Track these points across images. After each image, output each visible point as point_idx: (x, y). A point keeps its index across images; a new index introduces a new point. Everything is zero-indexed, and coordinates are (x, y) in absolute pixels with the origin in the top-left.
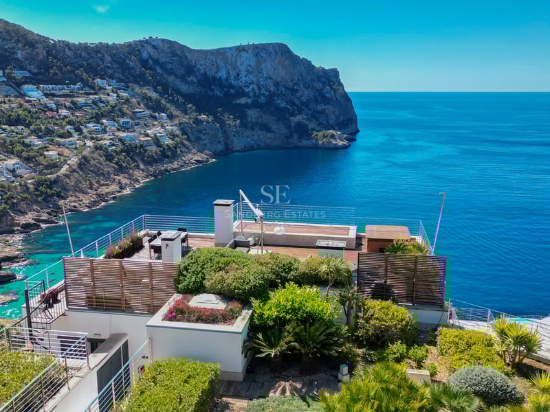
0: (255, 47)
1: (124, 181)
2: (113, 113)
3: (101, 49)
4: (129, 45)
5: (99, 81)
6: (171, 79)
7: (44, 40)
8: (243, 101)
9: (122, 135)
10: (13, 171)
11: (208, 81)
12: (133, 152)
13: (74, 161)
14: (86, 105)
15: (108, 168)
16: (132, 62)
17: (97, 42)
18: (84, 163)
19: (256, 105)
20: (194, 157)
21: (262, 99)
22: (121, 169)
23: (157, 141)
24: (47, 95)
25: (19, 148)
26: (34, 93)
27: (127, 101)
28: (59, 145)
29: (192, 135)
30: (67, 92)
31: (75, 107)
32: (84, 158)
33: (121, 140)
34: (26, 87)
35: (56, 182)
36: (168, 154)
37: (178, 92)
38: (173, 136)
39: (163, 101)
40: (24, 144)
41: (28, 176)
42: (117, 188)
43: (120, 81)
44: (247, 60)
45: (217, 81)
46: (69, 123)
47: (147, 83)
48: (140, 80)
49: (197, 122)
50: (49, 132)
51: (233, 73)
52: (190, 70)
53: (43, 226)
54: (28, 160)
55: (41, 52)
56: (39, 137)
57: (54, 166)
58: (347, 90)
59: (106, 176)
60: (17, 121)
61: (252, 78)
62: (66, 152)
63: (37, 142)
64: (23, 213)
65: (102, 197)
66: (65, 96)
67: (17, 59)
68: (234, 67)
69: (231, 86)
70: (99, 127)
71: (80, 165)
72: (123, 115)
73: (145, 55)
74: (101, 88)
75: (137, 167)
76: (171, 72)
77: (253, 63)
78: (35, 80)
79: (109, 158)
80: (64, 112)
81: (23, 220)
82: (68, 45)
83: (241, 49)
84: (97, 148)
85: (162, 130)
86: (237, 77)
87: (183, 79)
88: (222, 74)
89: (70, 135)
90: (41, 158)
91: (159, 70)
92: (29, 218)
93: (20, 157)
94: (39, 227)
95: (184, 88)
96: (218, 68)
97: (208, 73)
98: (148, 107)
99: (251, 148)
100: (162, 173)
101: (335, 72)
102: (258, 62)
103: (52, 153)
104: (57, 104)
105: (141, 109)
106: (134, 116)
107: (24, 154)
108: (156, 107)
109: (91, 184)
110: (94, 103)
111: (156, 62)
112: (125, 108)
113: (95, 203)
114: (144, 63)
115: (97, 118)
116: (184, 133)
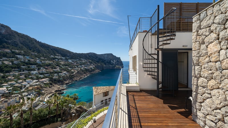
0: (107, 54)
1: (85, 75)
2: (84, 64)
3: (82, 54)
4: (87, 53)
5: (82, 59)
6: (94, 59)
7: (73, 53)
8: (105, 62)
9: (85, 67)
10: (65, 74)
11: (100, 59)
12: (87, 70)
13: (76, 72)
14: (79, 63)
15: (82, 73)
16: (87, 56)
17: (82, 53)
18: (78, 72)
19: (108, 62)
20: (97, 71)
21: (109, 62)
22: (85, 73)
23: (91, 68)
24: (72, 61)
25: (66, 70)
26: (70, 61)
27: (86, 62)
28: (74, 69)
29: (97, 67)
30: (76, 60)
31: (77, 63)
32: (78, 71)
33: (85, 68)
34: (69, 60)
35: (73, 75)
36: (93, 70)
37: (95, 60)
38: (94, 67)
39: (92, 62)
40: (68, 69)
41: (68, 74)
42: (84, 76)
43: (85, 59)
44: (106, 56)
45: (102, 59)
46: (76, 66)
47: (90, 59)
48: (89, 59)
49: (98, 65)
50: (72, 67)
51: (104, 58)
52: (97, 57)
53: (70, 83)
54: (68, 72)
55: (72, 54)
56: (70, 68)
57: (73, 73)
58: (122, 61)
59: (82, 74)
60: (67, 65)
61: (107, 58)
62: (75, 70)
63: (70, 69)
64: (66, 81)
65: (81, 78)
66: (76, 61)
67: (68, 56)
68: (104, 57)
69: (103, 60)
70: (81, 66)
71: (77, 72)
72: (86, 64)
73: (90, 55)
74: (82, 60)
75: (87, 73)
76: (94, 58)
77: (107, 56)
78: (71, 59)
79: (83, 71)
80: (75, 64)
81: (66, 82)
82: (77, 53)
83: (105, 54)
84: (81, 70)
85: (92, 67)
86: (105, 58)
87: (96, 59)
88: (102, 58)
89: (76, 67)
90: (70, 71)
91: (92, 57)
92: (67, 82)
93: (66, 71)
94: (69, 83)
95: (96, 60)
96: (101, 57)
97: (100, 58)
98: (90, 63)
99: (107, 69)
100: (92, 73)
101: (120, 58)
102: (108, 56)
103: (73, 71)
104: (74, 62)
105: (89, 63)
106: (87, 64)
107: (67, 71)
108: (91, 63)
109: (79, 76)
110: (81, 62)
111: (91, 56)
112: (86, 63)
113: (80, 79)
114: (89, 56)
115: (81, 65)
116: (96, 67)
